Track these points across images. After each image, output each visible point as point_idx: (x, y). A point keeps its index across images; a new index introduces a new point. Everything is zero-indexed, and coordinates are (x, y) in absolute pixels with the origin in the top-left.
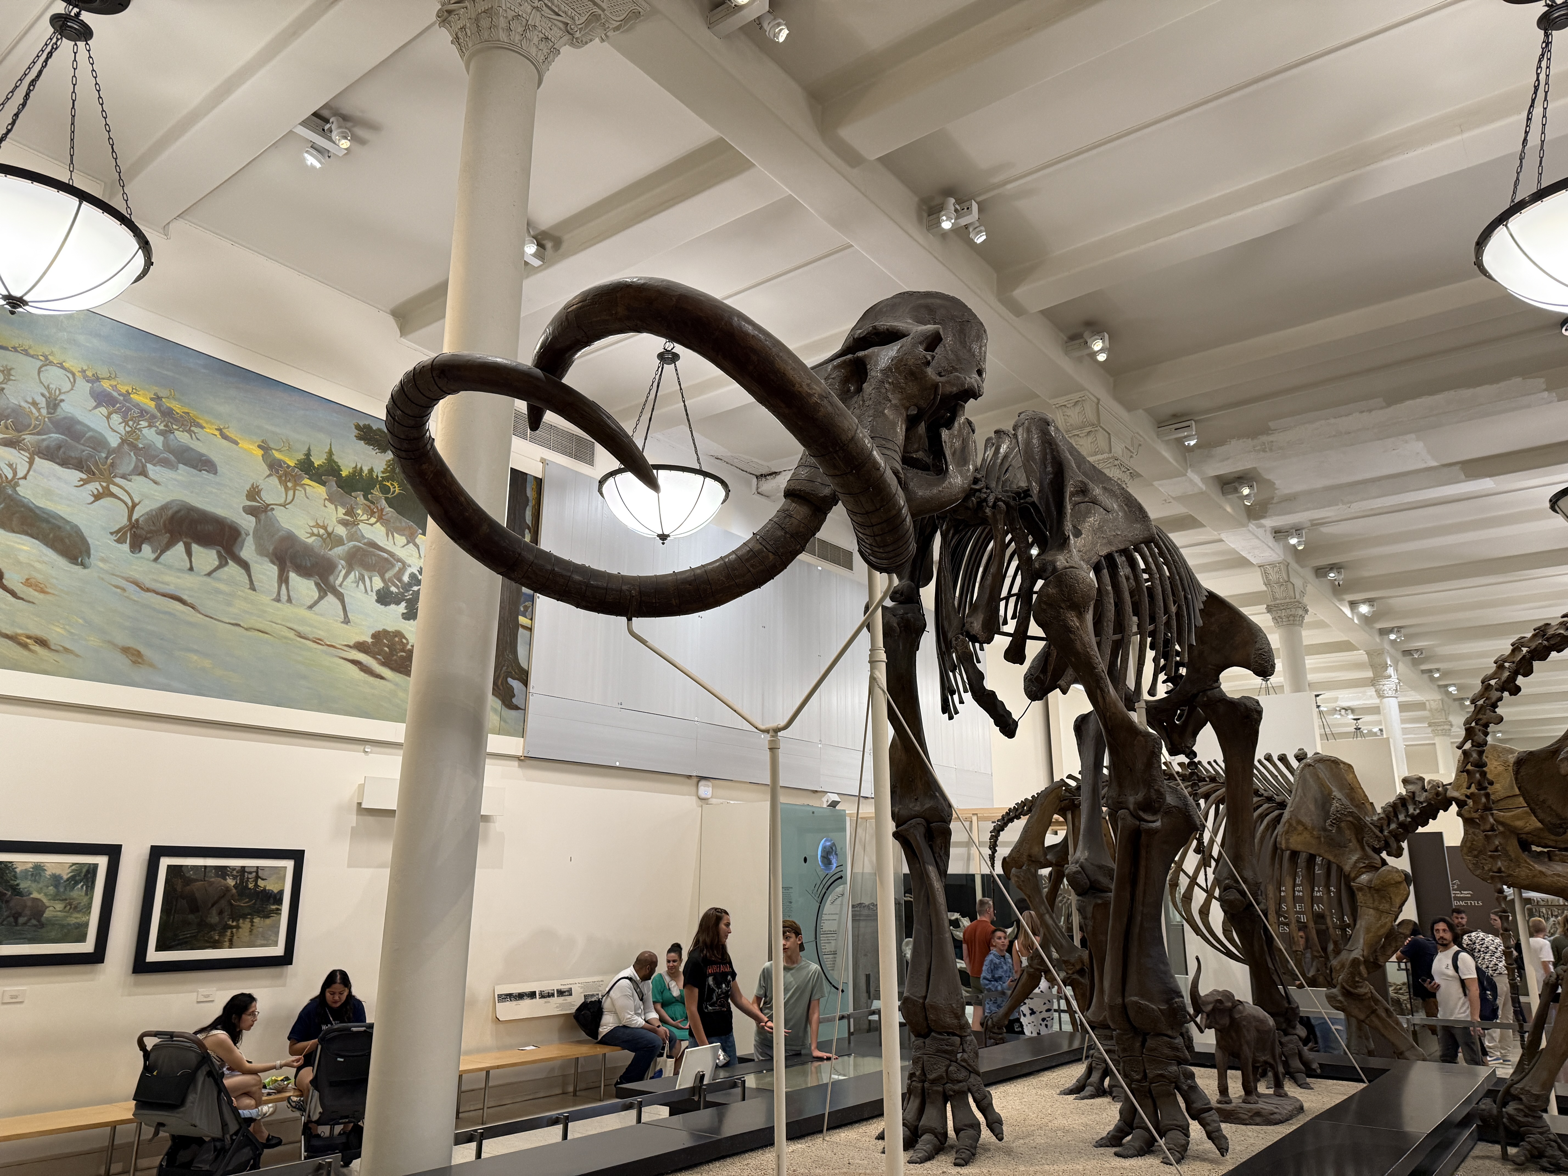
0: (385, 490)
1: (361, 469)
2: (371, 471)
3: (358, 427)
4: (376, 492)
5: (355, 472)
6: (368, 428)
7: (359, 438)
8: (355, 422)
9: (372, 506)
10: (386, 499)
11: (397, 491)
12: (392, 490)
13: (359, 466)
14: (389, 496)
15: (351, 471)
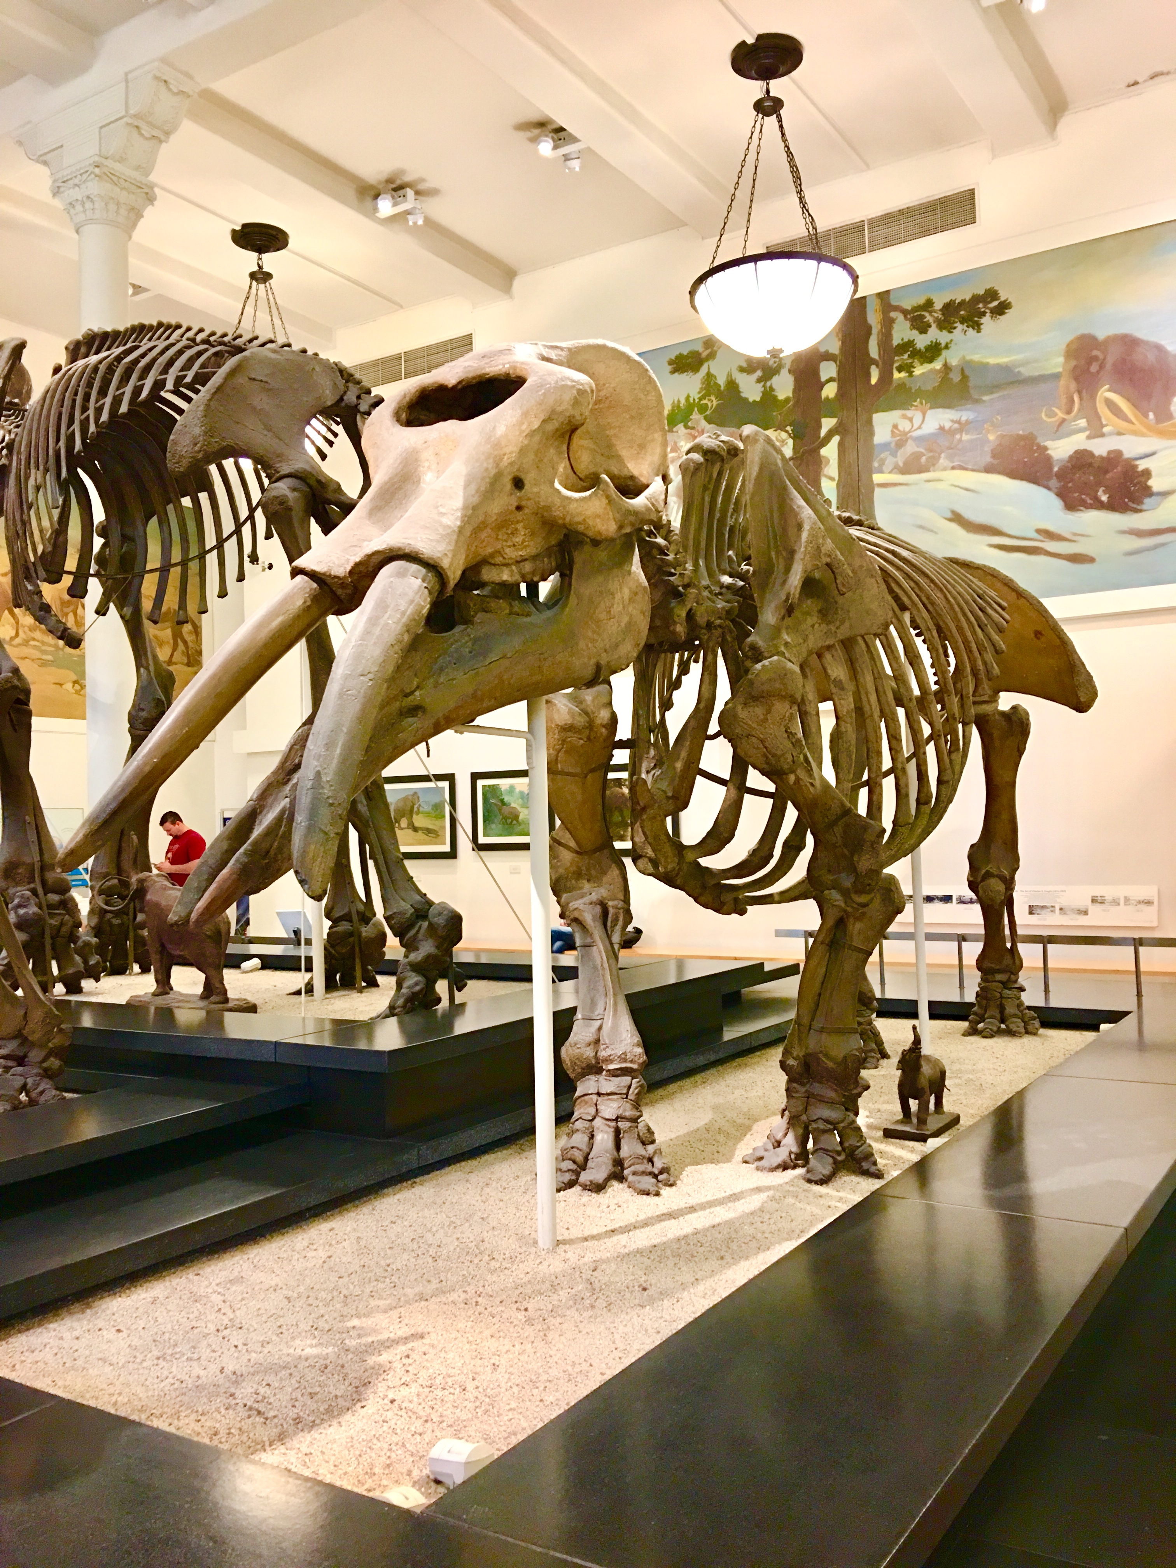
0: (703, 409)
1: (679, 401)
2: (688, 397)
3: (671, 362)
4: (696, 416)
5: (673, 407)
6: (680, 357)
7: (673, 372)
8: (667, 359)
9: (693, 432)
10: (706, 418)
11: (715, 403)
12: (710, 405)
13: (676, 402)
14: (708, 413)
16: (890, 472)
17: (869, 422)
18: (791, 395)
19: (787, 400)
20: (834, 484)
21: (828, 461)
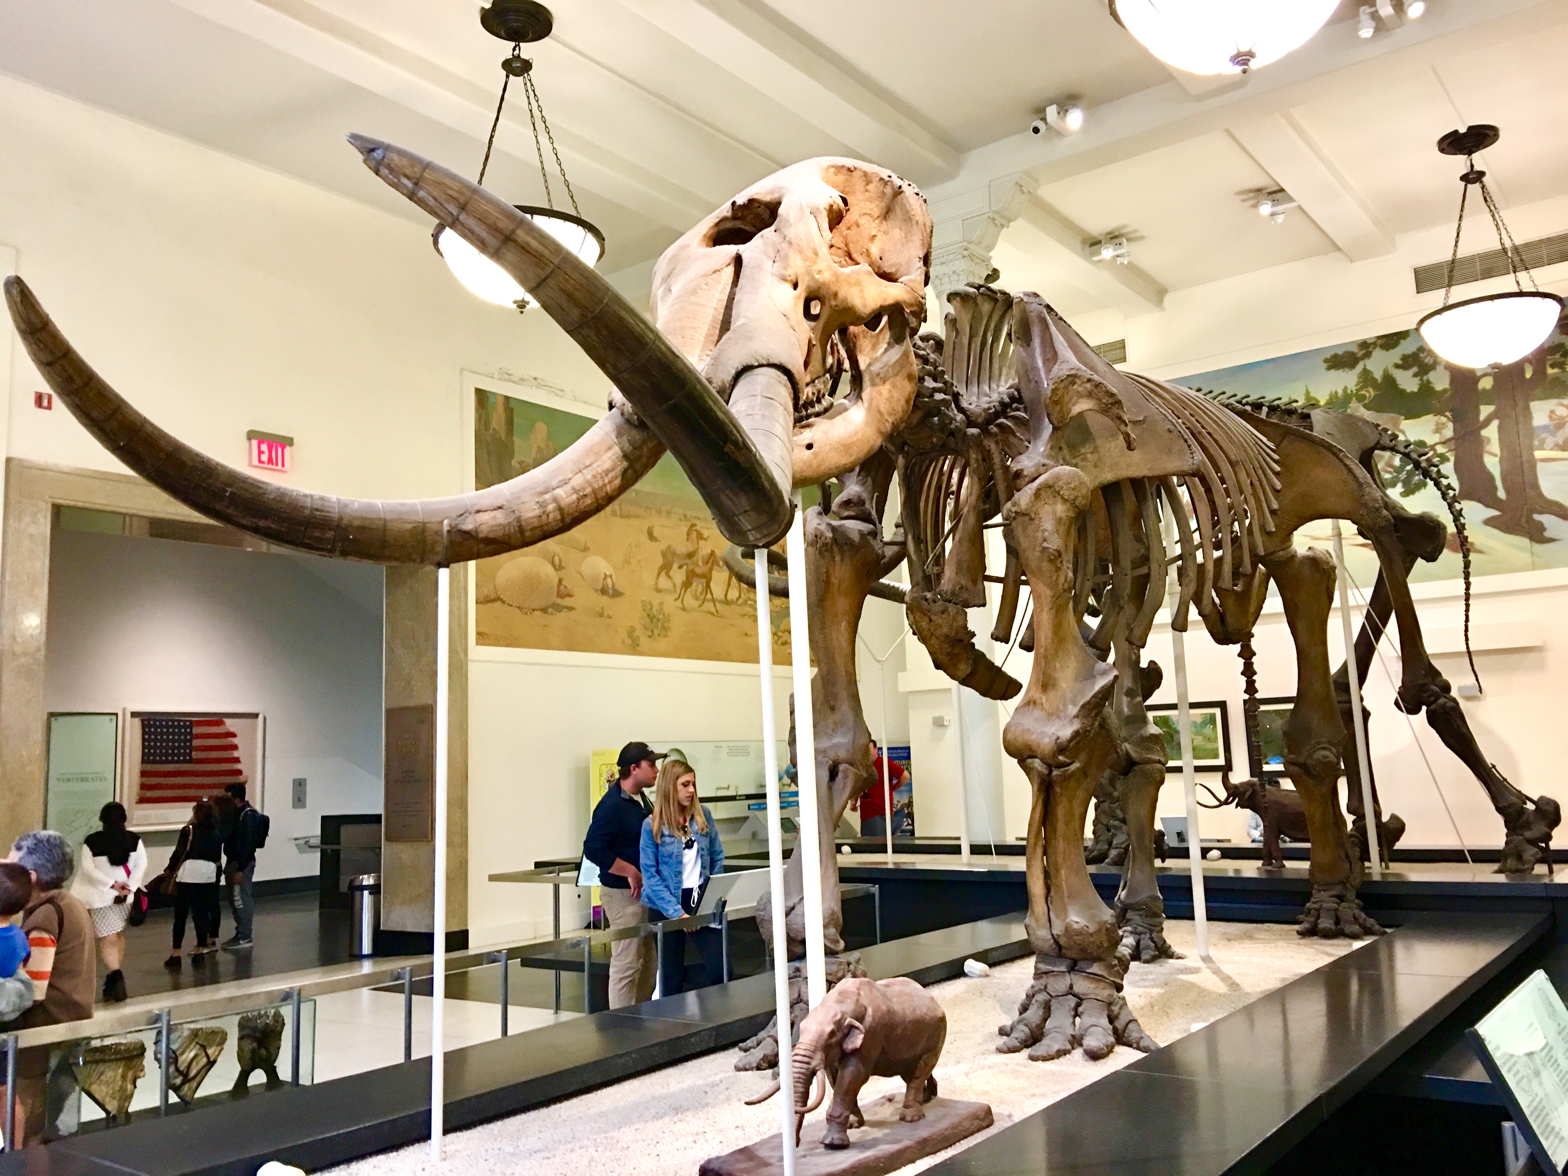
0: (1361, 399)
1: (1336, 392)
2: (1345, 389)
3: (1326, 361)
6: (1335, 356)
8: (1323, 358)
10: (1365, 406)
11: (1373, 393)
12: (1367, 395)
13: (1334, 393)
14: (1366, 402)
15: (1328, 397)
16: (1552, 449)
17: (1527, 408)
18: (1448, 386)
19: (1445, 391)
20: (1497, 459)
21: (1489, 440)
